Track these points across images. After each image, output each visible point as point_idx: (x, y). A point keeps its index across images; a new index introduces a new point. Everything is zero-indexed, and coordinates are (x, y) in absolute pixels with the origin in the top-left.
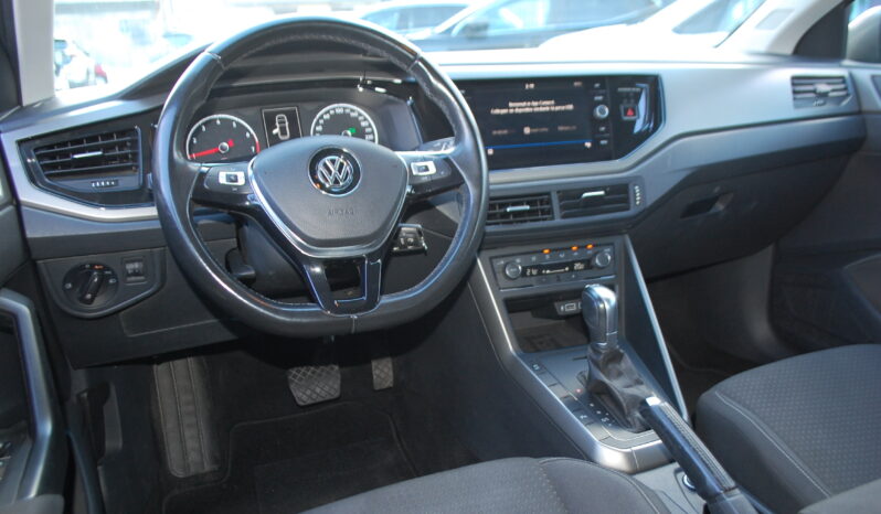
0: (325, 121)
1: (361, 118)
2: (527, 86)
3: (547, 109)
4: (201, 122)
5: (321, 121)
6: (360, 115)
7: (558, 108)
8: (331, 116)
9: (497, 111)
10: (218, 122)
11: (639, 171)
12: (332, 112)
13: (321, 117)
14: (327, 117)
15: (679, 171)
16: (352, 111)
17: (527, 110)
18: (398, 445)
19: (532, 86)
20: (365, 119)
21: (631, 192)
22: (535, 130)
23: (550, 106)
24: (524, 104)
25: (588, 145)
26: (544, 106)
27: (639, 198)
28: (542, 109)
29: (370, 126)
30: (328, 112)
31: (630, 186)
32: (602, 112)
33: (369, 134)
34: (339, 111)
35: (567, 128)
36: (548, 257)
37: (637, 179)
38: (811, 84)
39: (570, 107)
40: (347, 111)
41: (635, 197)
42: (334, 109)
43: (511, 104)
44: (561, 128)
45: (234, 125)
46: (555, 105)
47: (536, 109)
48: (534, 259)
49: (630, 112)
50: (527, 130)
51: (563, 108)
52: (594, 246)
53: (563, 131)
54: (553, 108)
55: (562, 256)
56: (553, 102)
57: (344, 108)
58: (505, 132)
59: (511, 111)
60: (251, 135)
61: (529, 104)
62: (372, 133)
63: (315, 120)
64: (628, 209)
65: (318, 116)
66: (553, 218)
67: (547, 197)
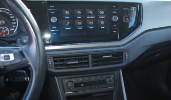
11: (128, 46)
15: (145, 46)
21: (124, 57)
27: (129, 58)
29: (15, 18)
31: (124, 53)
32: (115, 18)
37: (127, 50)
41: (126, 58)
49: (127, 19)
55: (93, 78)
57: (3, 10)
62: (16, 21)
64: (122, 63)
66: (88, 67)
67: (86, 57)
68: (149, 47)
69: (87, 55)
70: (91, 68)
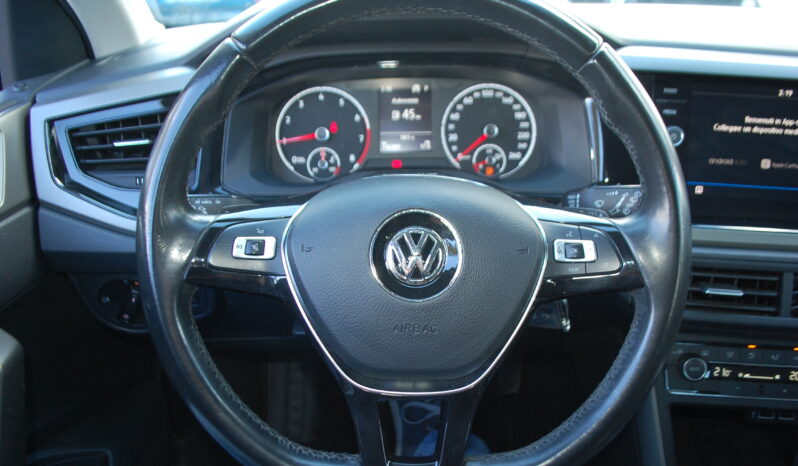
0: (466, 107)
1: (516, 107)
2: (781, 93)
4: (299, 95)
5: (460, 107)
6: (516, 101)
8: (475, 100)
9: (724, 128)
10: (322, 98)
12: (477, 95)
13: (460, 101)
14: (468, 101)
16: (507, 95)
17: (773, 131)
19: (790, 93)
20: (523, 109)
22: (779, 166)
24: (770, 121)
29: (527, 119)
30: (470, 94)
33: (524, 130)
34: (488, 94)
36: (752, 355)
40: (499, 95)
42: (480, 91)
43: (748, 119)
45: (342, 102)
47: (788, 132)
48: (730, 354)
50: (766, 164)
55: (774, 358)
57: (495, 90)
58: (730, 162)
59: (747, 130)
60: (362, 119)
61: (778, 121)
62: (529, 130)
63: (451, 105)
65: (456, 99)
66: (775, 314)
67: (775, 279)
69: (780, 274)
70: (786, 320)
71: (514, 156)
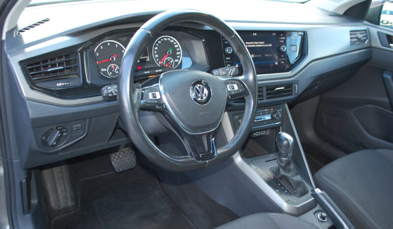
0: (159, 44)
1: (175, 43)
2: (254, 34)
3: (261, 46)
4: (100, 44)
5: (157, 45)
6: (174, 41)
7: (265, 45)
8: (162, 42)
10: (109, 44)
11: (297, 78)
12: (162, 40)
13: (157, 43)
14: (160, 42)
16: (171, 39)
17: (253, 46)
18: (159, 187)
19: (256, 34)
20: (177, 44)
21: (294, 89)
22: (255, 56)
23: (262, 44)
24: (252, 43)
25: (276, 63)
26: (260, 44)
27: (298, 90)
28: (259, 46)
29: (179, 47)
30: (160, 40)
31: (293, 85)
32: (284, 48)
33: (178, 51)
34: (165, 39)
35: (268, 55)
37: (296, 82)
38: (355, 34)
39: (270, 45)
41: (296, 90)
42: (163, 38)
43: (246, 43)
44: (266, 55)
45: (117, 46)
46: (264, 44)
47: (257, 46)
50: (253, 56)
51: (268, 45)
52: (274, 109)
53: (267, 57)
54: (263, 45)
55: (261, 114)
56: (263, 43)
57: (168, 38)
61: (254, 43)
62: (180, 51)
63: (154, 44)
64: (291, 95)
66: (263, 100)
68: (314, 78)
70: (265, 101)
71: (176, 61)
